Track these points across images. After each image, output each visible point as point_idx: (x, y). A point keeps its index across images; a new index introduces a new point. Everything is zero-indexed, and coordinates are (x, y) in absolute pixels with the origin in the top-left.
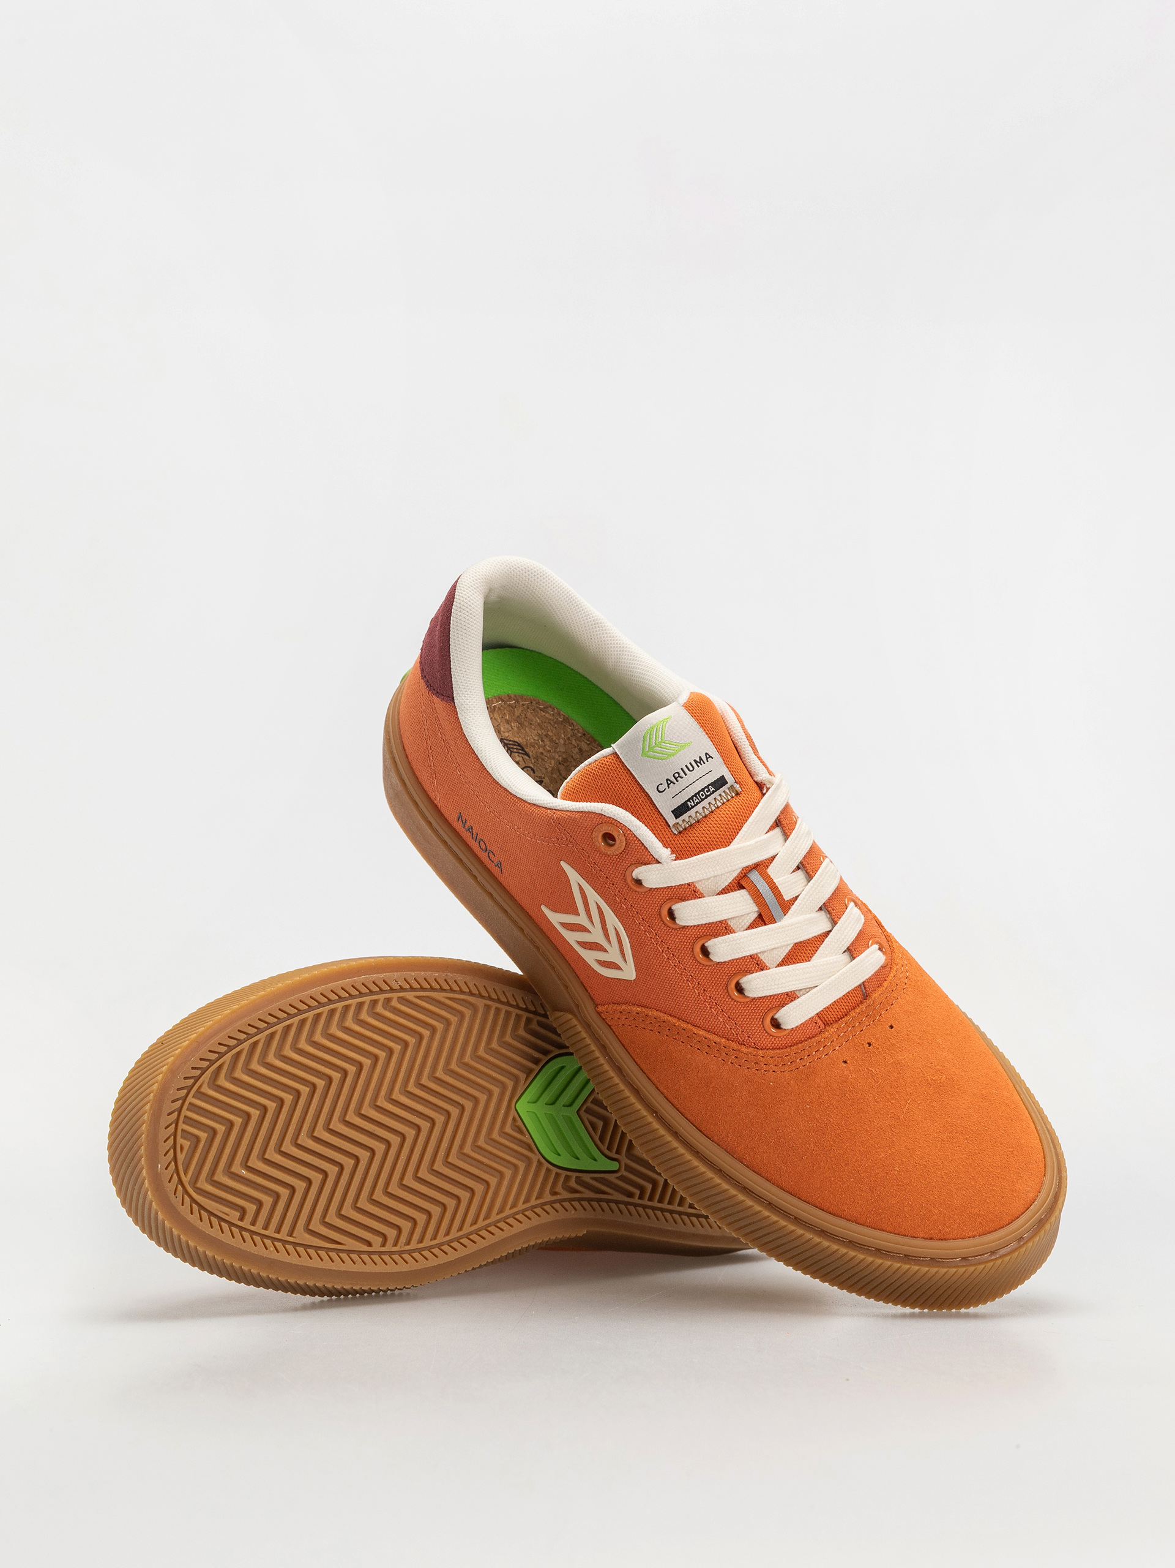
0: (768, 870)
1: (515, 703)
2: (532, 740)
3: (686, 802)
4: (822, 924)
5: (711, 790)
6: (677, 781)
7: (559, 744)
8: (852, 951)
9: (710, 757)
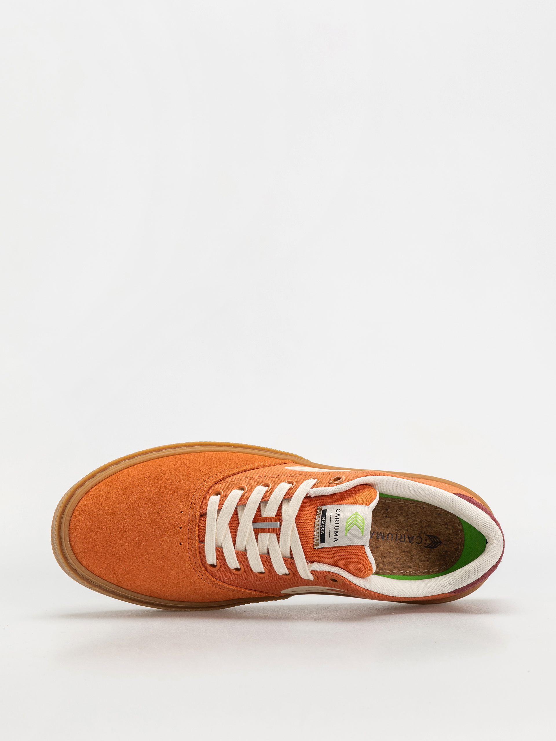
0: (275, 535)
1: (452, 560)
2: (431, 554)
3: (325, 517)
4: (240, 545)
5: (322, 532)
6: (336, 519)
7: (420, 562)
8: (220, 551)
9: (335, 541)
